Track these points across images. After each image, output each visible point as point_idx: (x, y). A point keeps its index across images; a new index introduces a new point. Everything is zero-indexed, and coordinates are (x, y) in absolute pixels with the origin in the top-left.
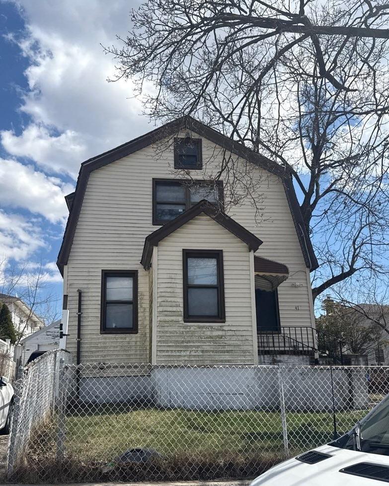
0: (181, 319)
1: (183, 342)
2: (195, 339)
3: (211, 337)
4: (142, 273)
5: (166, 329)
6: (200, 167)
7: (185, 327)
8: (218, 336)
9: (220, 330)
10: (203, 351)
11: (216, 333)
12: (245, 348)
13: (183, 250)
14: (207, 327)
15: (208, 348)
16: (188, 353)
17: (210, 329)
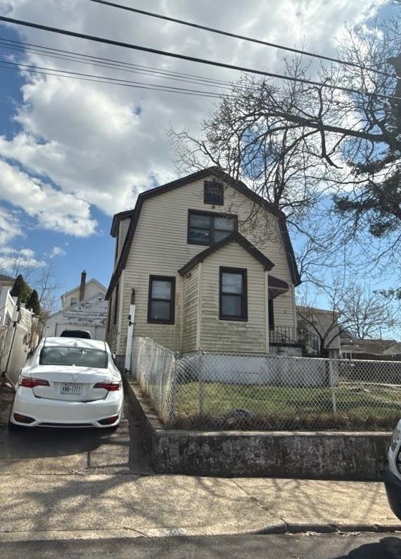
0: (217, 317)
1: (218, 334)
2: (227, 332)
3: (237, 332)
4: (178, 279)
5: (207, 324)
6: (222, 204)
7: (220, 323)
8: (242, 331)
9: (243, 327)
10: (231, 342)
11: (241, 329)
12: (261, 341)
13: (220, 267)
14: (235, 325)
15: (235, 340)
16: (221, 342)
17: (237, 326)
